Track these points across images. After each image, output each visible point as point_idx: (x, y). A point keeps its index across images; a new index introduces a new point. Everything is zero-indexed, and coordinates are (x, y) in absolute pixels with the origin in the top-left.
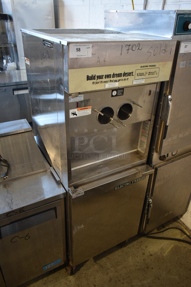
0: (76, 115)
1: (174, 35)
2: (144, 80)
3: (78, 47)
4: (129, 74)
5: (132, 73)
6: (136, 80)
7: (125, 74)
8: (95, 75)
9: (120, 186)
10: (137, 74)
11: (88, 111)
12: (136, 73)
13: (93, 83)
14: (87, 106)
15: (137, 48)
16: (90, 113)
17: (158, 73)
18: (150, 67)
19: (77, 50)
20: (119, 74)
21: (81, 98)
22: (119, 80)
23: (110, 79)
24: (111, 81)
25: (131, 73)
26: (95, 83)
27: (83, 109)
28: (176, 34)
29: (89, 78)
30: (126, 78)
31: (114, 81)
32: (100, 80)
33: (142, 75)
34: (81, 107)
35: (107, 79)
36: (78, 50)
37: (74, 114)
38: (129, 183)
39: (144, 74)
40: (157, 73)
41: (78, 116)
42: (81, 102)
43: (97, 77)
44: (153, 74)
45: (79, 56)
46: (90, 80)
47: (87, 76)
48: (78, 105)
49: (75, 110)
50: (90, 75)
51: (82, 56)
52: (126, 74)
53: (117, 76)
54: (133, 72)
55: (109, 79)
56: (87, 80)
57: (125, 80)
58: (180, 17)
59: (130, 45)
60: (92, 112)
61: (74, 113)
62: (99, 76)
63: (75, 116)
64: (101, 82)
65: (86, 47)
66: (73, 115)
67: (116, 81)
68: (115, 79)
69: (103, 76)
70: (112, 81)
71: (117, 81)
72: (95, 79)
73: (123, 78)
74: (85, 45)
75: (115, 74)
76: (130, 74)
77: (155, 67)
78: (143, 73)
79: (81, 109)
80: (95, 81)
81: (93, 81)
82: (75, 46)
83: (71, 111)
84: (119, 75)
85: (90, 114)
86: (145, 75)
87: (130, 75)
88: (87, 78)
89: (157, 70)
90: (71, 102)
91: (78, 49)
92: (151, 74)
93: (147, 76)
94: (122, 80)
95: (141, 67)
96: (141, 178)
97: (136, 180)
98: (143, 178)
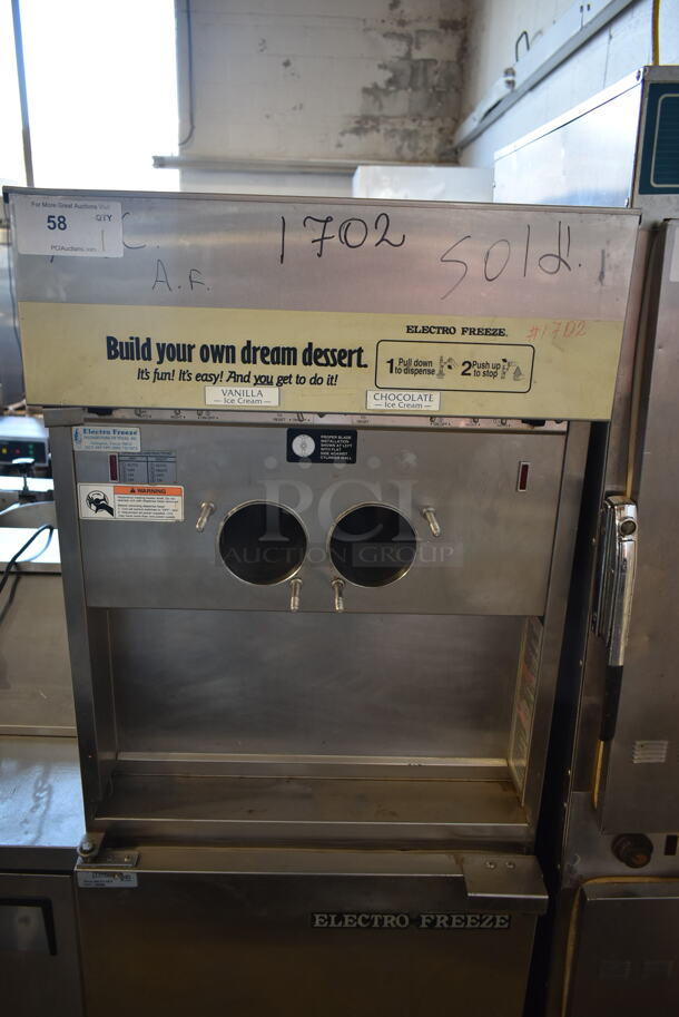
0: (111, 511)
1: (641, 192)
2: (436, 395)
3: (57, 212)
4: (341, 358)
5: (355, 356)
6: (384, 393)
7: (313, 355)
8: (148, 340)
9: (340, 918)
10: (391, 362)
11: (170, 506)
12: (384, 358)
13: (142, 374)
14: (160, 481)
15: (373, 239)
16: (179, 516)
17: (526, 370)
18: (467, 338)
19: (52, 225)
20: (277, 349)
21: (129, 441)
22: (283, 380)
23: (231, 367)
24: (234, 377)
25: (351, 352)
26: (152, 375)
27: (142, 491)
28: (655, 185)
29: (115, 349)
30: (324, 372)
31: (253, 380)
32: (176, 366)
33: (420, 372)
34: (131, 481)
35: (212, 367)
36: (58, 223)
37: (100, 505)
38: (402, 921)
39: (436, 367)
40: (518, 373)
41: (119, 515)
42: (132, 456)
43: (161, 349)
44: (494, 375)
45: (63, 248)
46: (122, 358)
47: (110, 339)
48: (115, 469)
49: (107, 490)
50: (123, 337)
51: (76, 250)
52: (323, 352)
53: (268, 359)
54: (360, 351)
55: (225, 367)
56: (110, 357)
57: (316, 381)
58: (666, 98)
59: (329, 219)
60: (186, 513)
61: (97, 500)
62: (171, 345)
63: (104, 514)
64: (182, 373)
65: (93, 212)
66: (94, 507)
67: (264, 381)
68: (259, 369)
69: (191, 347)
70: (245, 379)
71: (270, 383)
72: (149, 358)
73: (299, 369)
74: (86, 206)
75: (255, 349)
76: (343, 357)
77: (499, 339)
78: (425, 364)
79: (133, 491)
80: (151, 366)
81: (142, 364)
82: (38, 205)
83: (86, 490)
84: (283, 355)
85: (178, 522)
86: (441, 374)
87: (345, 361)
88: (110, 348)
89: (521, 358)
90: (83, 449)
91: (56, 220)
92: (477, 374)
93: (453, 378)
94: (300, 380)
95: (409, 329)
96: (481, 921)
97: (446, 918)
98: (494, 920)
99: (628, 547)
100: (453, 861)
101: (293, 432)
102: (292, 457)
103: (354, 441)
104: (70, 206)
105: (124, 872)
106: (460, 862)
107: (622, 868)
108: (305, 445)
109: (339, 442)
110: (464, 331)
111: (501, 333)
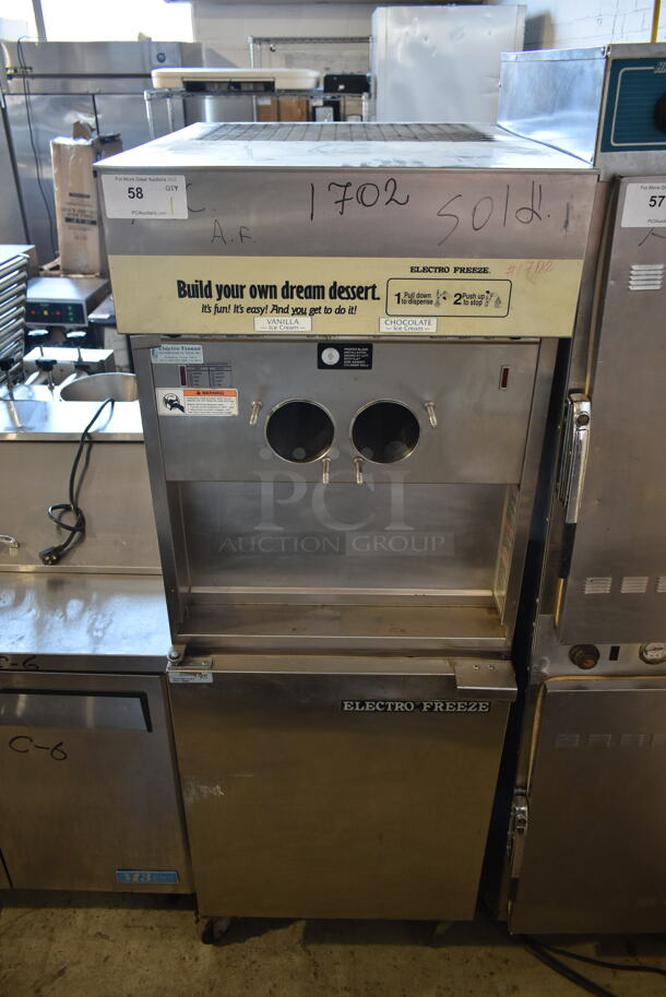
0: (182, 409)
1: (602, 151)
2: (434, 320)
3: (135, 185)
4: (359, 293)
5: (370, 291)
6: (393, 319)
7: (337, 291)
8: (210, 282)
9: (363, 704)
10: (399, 295)
11: (228, 404)
12: (393, 291)
13: (205, 308)
14: (220, 386)
15: (385, 197)
16: (235, 412)
17: (505, 300)
18: (459, 275)
19: (131, 195)
20: (309, 287)
21: (195, 356)
22: (314, 311)
23: (274, 302)
24: (276, 309)
25: (367, 288)
26: (213, 310)
27: (205, 393)
28: (614, 144)
29: (184, 290)
30: (346, 304)
31: (291, 311)
32: (232, 301)
33: (421, 302)
34: (197, 385)
35: (259, 302)
36: (137, 193)
37: (173, 404)
38: (409, 706)
39: (434, 299)
40: (498, 301)
41: (188, 411)
42: (197, 367)
43: (220, 289)
44: (480, 304)
45: (141, 213)
46: (190, 296)
47: (179, 282)
48: (185, 376)
49: (178, 393)
50: (190, 281)
51: (151, 213)
52: (345, 289)
53: (302, 295)
54: (374, 287)
55: (269, 302)
56: (181, 296)
57: (340, 311)
58: (626, 72)
59: (349, 185)
60: (240, 409)
61: (172, 401)
62: (227, 286)
63: (177, 411)
64: (236, 307)
65: (164, 184)
66: (169, 406)
67: (299, 312)
68: (295, 302)
69: (243, 287)
70: (285, 311)
71: (305, 313)
72: (211, 296)
73: (327, 302)
74: (158, 180)
75: (292, 288)
76: (360, 292)
77: (484, 276)
78: (425, 296)
79: (198, 393)
80: (212, 302)
81: (205, 301)
83: (163, 393)
84: (314, 292)
85: (234, 416)
86: (438, 304)
87: (363, 295)
88: (180, 289)
89: (500, 290)
90: (159, 362)
91: (135, 191)
92: (466, 303)
93: (447, 307)
94: (328, 311)
95: (412, 270)
96: (468, 707)
97: (442, 705)
98: (478, 706)
99: (583, 434)
100: (448, 664)
101: (323, 346)
102: (322, 365)
103: (370, 352)
104: (145, 180)
105: (202, 673)
106: (453, 665)
107: (575, 669)
108: (331, 356)
109: (359, 353)
110: (456, 270)
111: (485, 271)
